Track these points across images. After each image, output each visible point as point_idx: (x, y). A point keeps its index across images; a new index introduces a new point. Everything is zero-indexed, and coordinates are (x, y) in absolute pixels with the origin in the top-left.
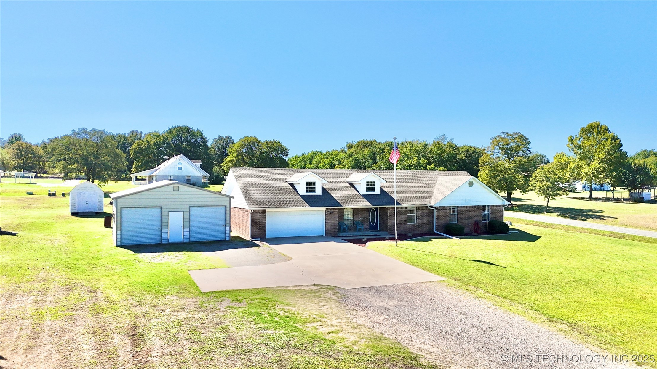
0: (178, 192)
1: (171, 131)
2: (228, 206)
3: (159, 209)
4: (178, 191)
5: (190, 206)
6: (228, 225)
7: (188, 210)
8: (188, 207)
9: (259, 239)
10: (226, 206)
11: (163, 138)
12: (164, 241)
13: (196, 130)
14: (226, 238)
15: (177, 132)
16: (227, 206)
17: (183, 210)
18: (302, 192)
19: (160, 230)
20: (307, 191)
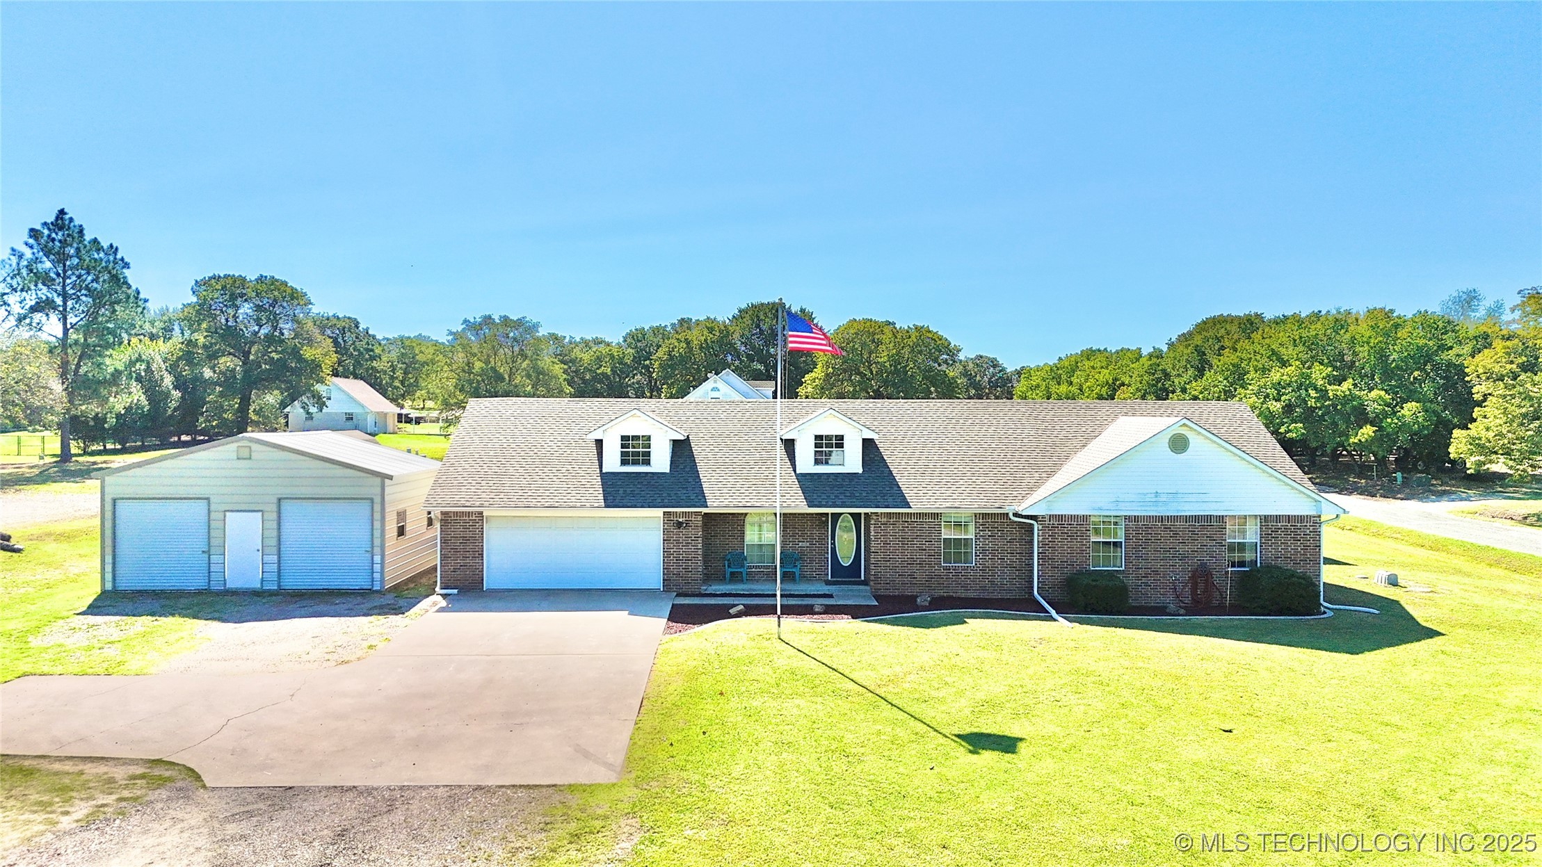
0: (248, 461)
2: (377, 500)
3: (203, 504)
4: (250, 458)
5: (279, 500)
6: (377, 550)
7: (276, 509)
8: (275, 501)
9: (455, 591)
10: (372, 500)
12: (215, 587)
14: (372, 585)
16: (375, 501)
17: (260, 509)
18: (612, 463)
19: (206, 556)
20: (624, 462)
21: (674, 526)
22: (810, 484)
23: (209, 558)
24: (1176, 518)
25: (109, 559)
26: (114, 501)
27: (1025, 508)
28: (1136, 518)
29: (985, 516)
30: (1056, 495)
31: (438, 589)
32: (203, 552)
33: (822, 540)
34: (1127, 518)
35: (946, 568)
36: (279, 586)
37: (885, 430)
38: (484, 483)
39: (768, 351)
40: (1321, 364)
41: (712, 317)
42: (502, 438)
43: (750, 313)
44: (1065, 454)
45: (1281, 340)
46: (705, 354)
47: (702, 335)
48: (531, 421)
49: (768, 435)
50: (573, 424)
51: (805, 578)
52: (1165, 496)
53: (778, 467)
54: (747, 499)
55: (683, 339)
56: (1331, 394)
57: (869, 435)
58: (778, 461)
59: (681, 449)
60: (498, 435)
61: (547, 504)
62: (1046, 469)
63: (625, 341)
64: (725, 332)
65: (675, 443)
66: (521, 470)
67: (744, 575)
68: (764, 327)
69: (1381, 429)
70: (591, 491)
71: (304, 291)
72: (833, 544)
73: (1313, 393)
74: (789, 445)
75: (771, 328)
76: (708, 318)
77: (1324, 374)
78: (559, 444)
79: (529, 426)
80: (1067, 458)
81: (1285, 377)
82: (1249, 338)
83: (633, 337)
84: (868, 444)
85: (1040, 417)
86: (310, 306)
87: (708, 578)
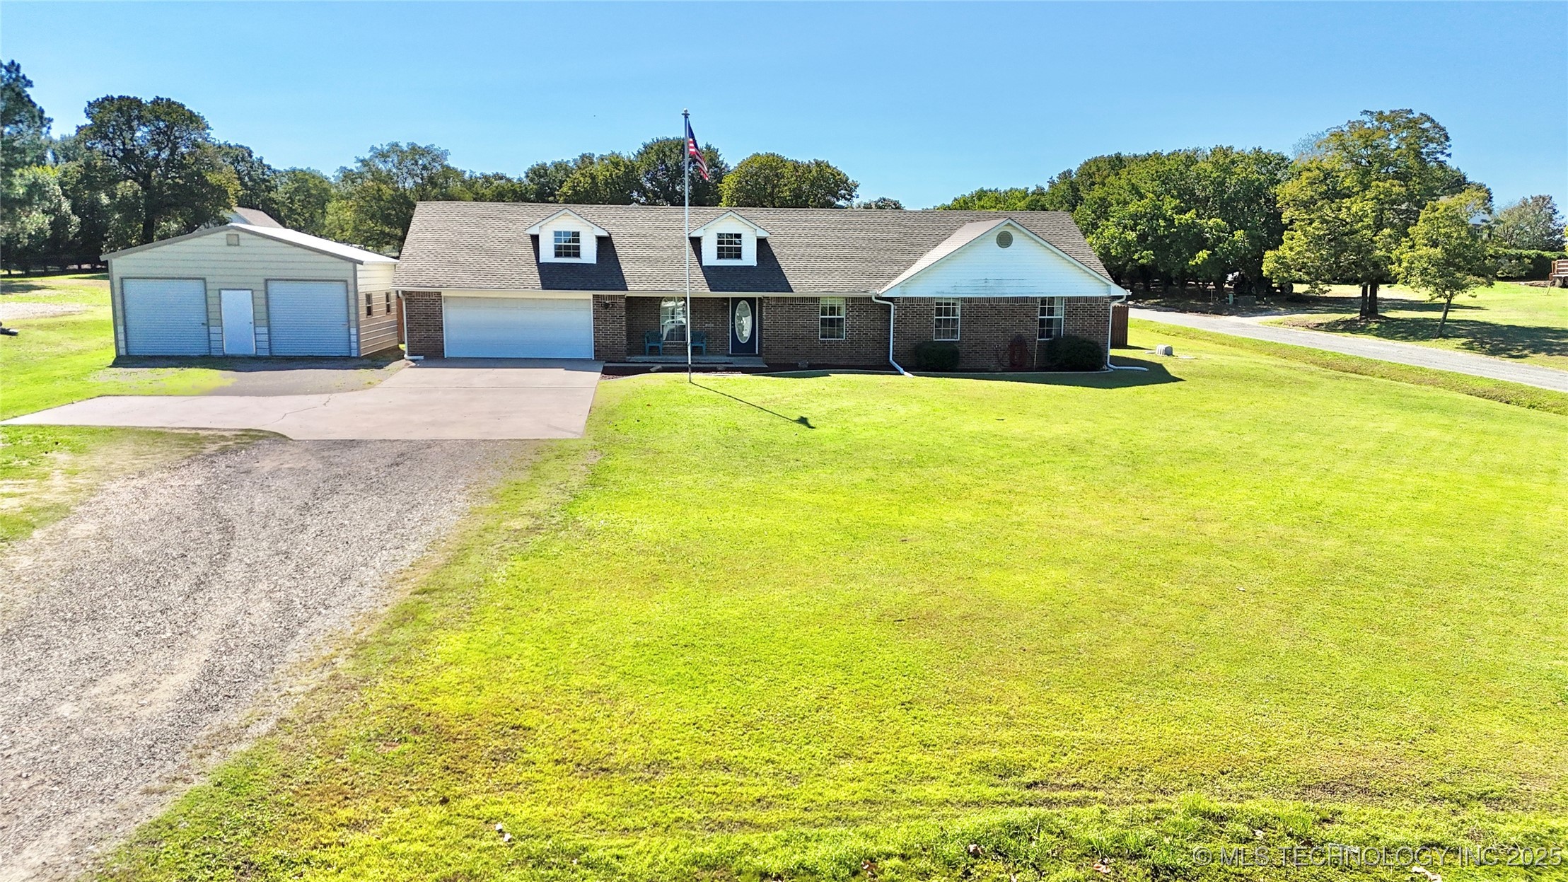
0: (237, 247)
2: (351, 281)
3: (200, 284)
4: (238, 245)
5: (267, 280)
6: (353, 324)
7: (263, 289)
8: (262, 281)
9: (422, 357)
10: (346, 282)
12: (214, 353)
14: (351, 354)
17: (251, 288)
18: (547, 255)
19: (206, 327)
20: (557, 255)
21: (601, 306)
22: (713, 276)
23: (208, 328)
24: (1000, 299)
25: (121, 329)
26: (122, 279)
27: (884, 291)
28: (970, 300)
29: (853, 299)
30: (907, 281)
31: (406, 356)
32: (203, 324)
33: (725, 322)
34: (963, 300)
35: (822, 342)
36: (271, 353)
37: (776, 233)
38: (440, 269)
39: (674, 187)
40: (1172, 197)
41: (617, 152)
42: (450, 234)
43: (655, 148)
44: (920, 252)
45: (1141, 176)
46: (611, 189)
47: (608, 171)
48: (474, 221)
49: (678, 235)
50: (511, 224)
51: (709, 352)
52: (993, 281)
53: (687, 261)
54: (662, 285)
55: (588, 174)
56: (1176, 222)
57: (763, 234)
58: (687, 256)
59: (605, 244)
60: (447, 232)
61: (495, 286)
62: (904, 263)
63: (527, 176)
64: (631, 169)
65: (600, 239)
66: (471, 260)
67: (661, 349)
68: (669, 163)
69: (1214, 253)
70: (532, 277)
71: (201, 115)
72: (733, 325)
73: (1162, 223)
74: (696, 242)
75: (676, 164)
76: (613, 153)
77: (1173, 205)
78: (500, 239)
79: (472, 225)
80: (921, 255)
81: (1140, 209)
82: (1117, 174)
83: (535, 173)
84: (762, 243)
85: (903, 223)
86: (208, 131)
87: (630, 352)
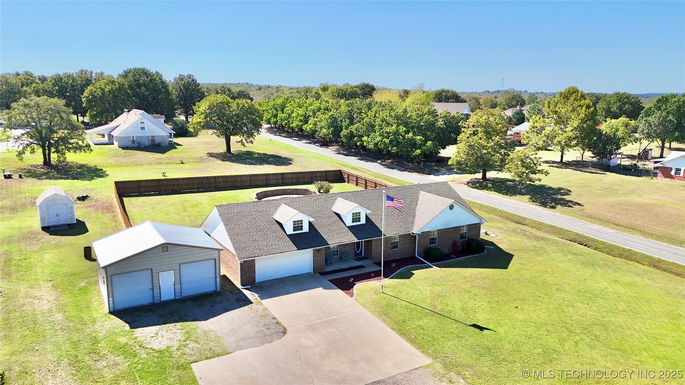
0: (167, 252)
1: (126, 75)
3: (150, 271)
5: (180, 264)
7: (179, 268)
11: (119, 84)
12: (156, 302)
13: (154, 72)
15: (134, 76)
16: (216, 259)
17: (173, 269)
19: (152, 291)
20: (294, 230)
28: (441, 230)
32: (150, 289)
69: (422, 150)
77: (403, 130)
